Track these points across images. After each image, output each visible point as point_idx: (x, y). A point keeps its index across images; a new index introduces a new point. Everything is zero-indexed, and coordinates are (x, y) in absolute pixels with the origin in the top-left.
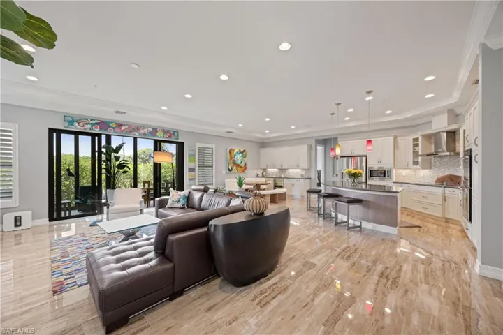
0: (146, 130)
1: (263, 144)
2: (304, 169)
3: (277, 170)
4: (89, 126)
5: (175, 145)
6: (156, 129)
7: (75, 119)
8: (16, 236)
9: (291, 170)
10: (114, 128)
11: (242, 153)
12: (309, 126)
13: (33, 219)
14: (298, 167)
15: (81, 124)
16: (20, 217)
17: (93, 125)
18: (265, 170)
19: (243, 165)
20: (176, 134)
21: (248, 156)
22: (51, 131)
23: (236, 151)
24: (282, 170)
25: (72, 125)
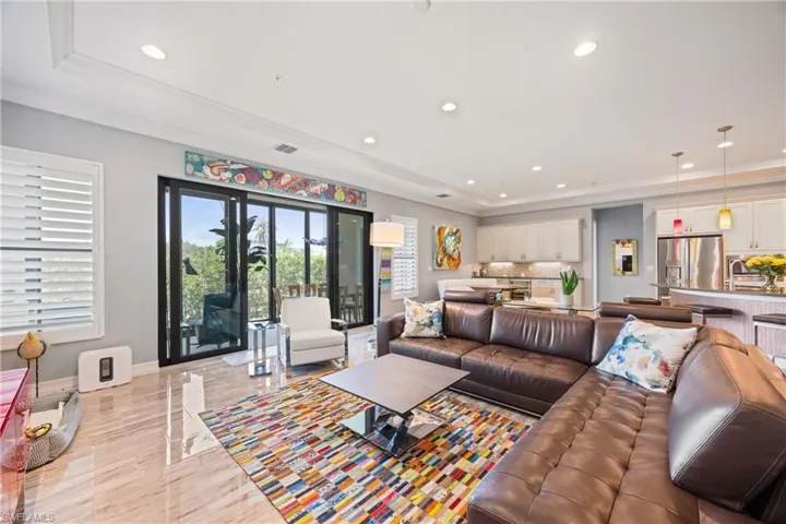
0: (318, 187)
1: (482, 220)
2: (570, 263)
3: (510, 264)
4: (228, 175)
5: (362, 218)
6: (334, 186)
7: (206, 159)
8: (103, 400)
9: (539, 265)
10: (268, 180)
11: (455, 234)
12: (594, 184)
13: (133, 363)
14: (558, 258)
15: (216, 170)
16: (111, 359)
17: (235, 172)
18: (484, 265)
19: (455, 256)
20: (363, 195)
21: (462, 239)
22: (164, 182)
23: (447, 231)
24: (522, 264)
25: (200, 171)
